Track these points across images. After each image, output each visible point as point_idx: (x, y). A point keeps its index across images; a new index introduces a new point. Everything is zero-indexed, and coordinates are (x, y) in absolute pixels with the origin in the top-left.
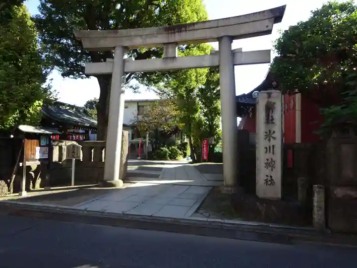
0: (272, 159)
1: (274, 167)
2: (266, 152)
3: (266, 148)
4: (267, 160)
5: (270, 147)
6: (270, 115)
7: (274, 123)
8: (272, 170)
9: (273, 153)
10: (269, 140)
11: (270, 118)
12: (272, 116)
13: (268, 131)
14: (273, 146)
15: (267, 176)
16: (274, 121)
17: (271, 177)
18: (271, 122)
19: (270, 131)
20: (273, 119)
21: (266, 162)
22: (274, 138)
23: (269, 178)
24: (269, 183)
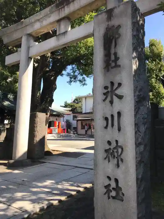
0: (117, 141)
1: (122, 160)
2: (106, 127)
3: (106, 119)
4: (109, 143)
5: (112, 116)
6: (113, 51)
7: (119, 66)
8: (118, 166)
9: (119, 130)
10: (111, 102)
11: (113, 58)
12: (115, 54)
13: (109, 85)
14: (119, 114)
15: (109, 178)
16: (119, 63)
17: (116, 181)
18: (113, 64)
19: (112, 83)
20: (117, 59)
21: (107, 147)
22: (120, 97)
23: (113, 185)
24: (113, 194)
